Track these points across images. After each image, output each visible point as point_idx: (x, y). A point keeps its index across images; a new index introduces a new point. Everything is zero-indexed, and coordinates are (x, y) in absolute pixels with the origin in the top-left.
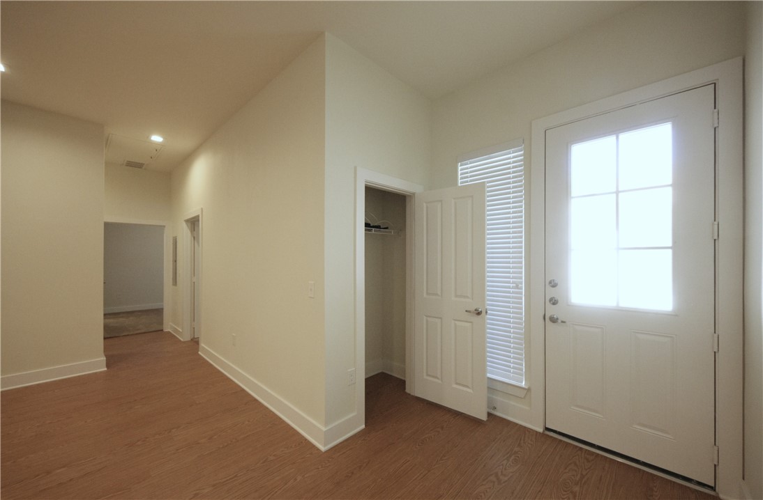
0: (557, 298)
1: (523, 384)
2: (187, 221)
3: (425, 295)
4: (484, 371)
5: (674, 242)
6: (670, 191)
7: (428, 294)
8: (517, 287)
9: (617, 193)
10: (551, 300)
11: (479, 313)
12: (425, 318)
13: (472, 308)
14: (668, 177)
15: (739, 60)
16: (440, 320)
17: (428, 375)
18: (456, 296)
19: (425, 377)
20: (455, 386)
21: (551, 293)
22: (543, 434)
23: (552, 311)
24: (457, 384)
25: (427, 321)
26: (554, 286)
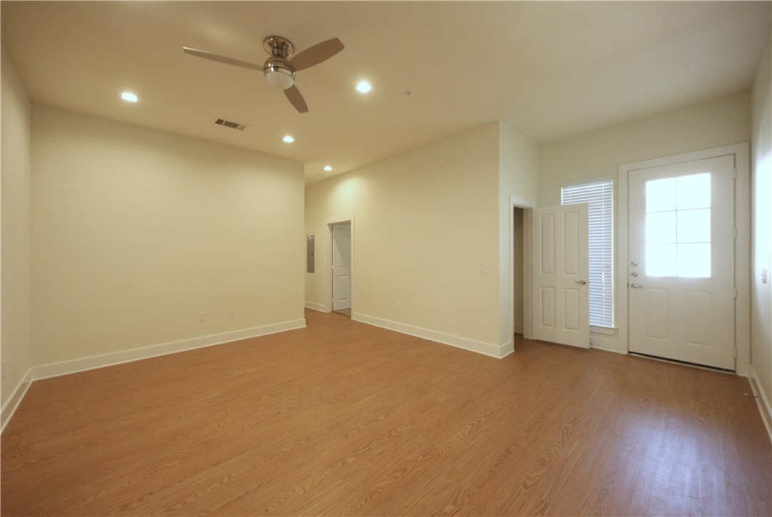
0: (636, 273)
1: (613, 326)
2: (329, 224)
3: (541, 273)
4: (588, 322)
5: (712, 240)
6: (709, 210)
7: (543, 272)
8: (608, 267)
9: (677, 210)
10: (633, 274)
11: (584, 283)
12: (541, 288)
13: (580, 280)
14: (708, 203)
15: (747, 144)
16: (552, 290)
17: (543, 324)
18: (566, 273)
19: (541, 326)
20: (565, 330)
21: (633, 270)
22: (627, 355)
23: (633, 280)
24: (567, 328)
25: (543, 290)
26: (635, 265)
